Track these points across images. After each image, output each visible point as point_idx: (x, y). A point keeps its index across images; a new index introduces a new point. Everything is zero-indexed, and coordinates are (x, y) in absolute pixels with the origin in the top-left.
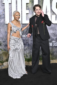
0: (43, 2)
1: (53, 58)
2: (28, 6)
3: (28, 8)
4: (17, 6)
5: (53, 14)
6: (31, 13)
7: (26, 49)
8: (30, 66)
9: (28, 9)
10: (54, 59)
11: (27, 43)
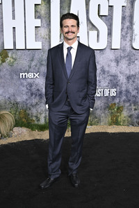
0: (70, 3)
1: (93, 122)
2: (39, 10)
3: (38, 14)
4: (14, 11)
5: (91, 30)
6: (45, 25)
7: (37, 103)
8: (45, 141)
9: (39, 17)
10: (94, 124)
11: (38, 90)
